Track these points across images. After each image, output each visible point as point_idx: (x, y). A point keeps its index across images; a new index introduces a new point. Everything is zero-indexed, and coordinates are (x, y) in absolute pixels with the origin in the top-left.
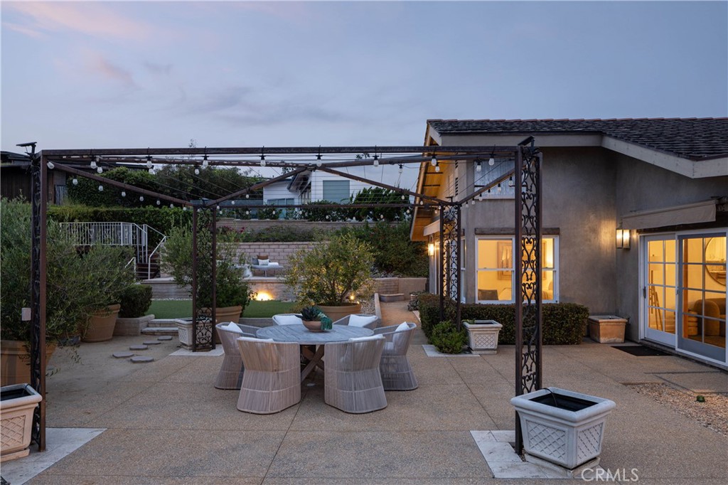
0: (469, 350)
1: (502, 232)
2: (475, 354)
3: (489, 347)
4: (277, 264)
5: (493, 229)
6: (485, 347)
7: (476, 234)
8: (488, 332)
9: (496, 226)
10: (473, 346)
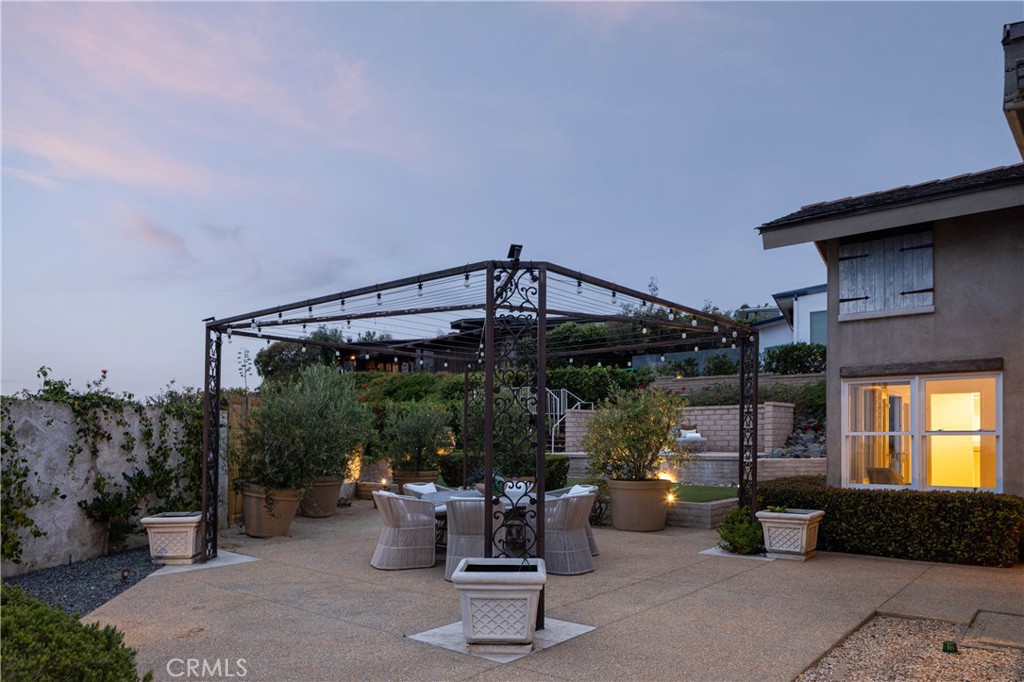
0: (764, 551)
1: (887, 372)
2: (770, 557)
3: (792, 549)
4: (698, 435)
5: (871, 367)
6: (784, 548)
7: (842, 377)
8: (790, 526)
9: (878, 362)
10: (767, 546)
